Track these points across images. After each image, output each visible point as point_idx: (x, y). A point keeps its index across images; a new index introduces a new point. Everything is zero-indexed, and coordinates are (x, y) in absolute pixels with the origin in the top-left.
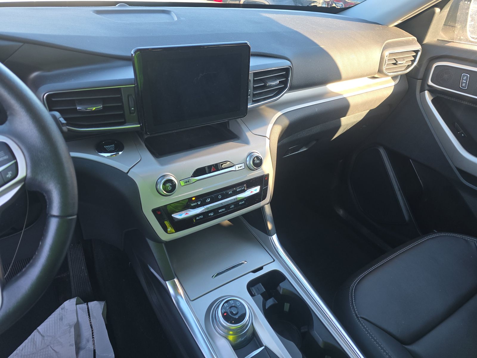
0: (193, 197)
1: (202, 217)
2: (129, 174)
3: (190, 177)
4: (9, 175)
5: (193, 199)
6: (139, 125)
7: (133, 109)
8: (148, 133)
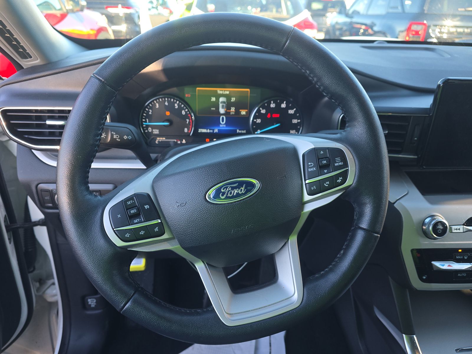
0: (460, 249)
1: (465, 275)
2: (395, 205)
3: (462, 224)
4: (339, 181)
5: (460, 251)
6: (416, 157)
7: (416, 139)
8: (425, 166)
